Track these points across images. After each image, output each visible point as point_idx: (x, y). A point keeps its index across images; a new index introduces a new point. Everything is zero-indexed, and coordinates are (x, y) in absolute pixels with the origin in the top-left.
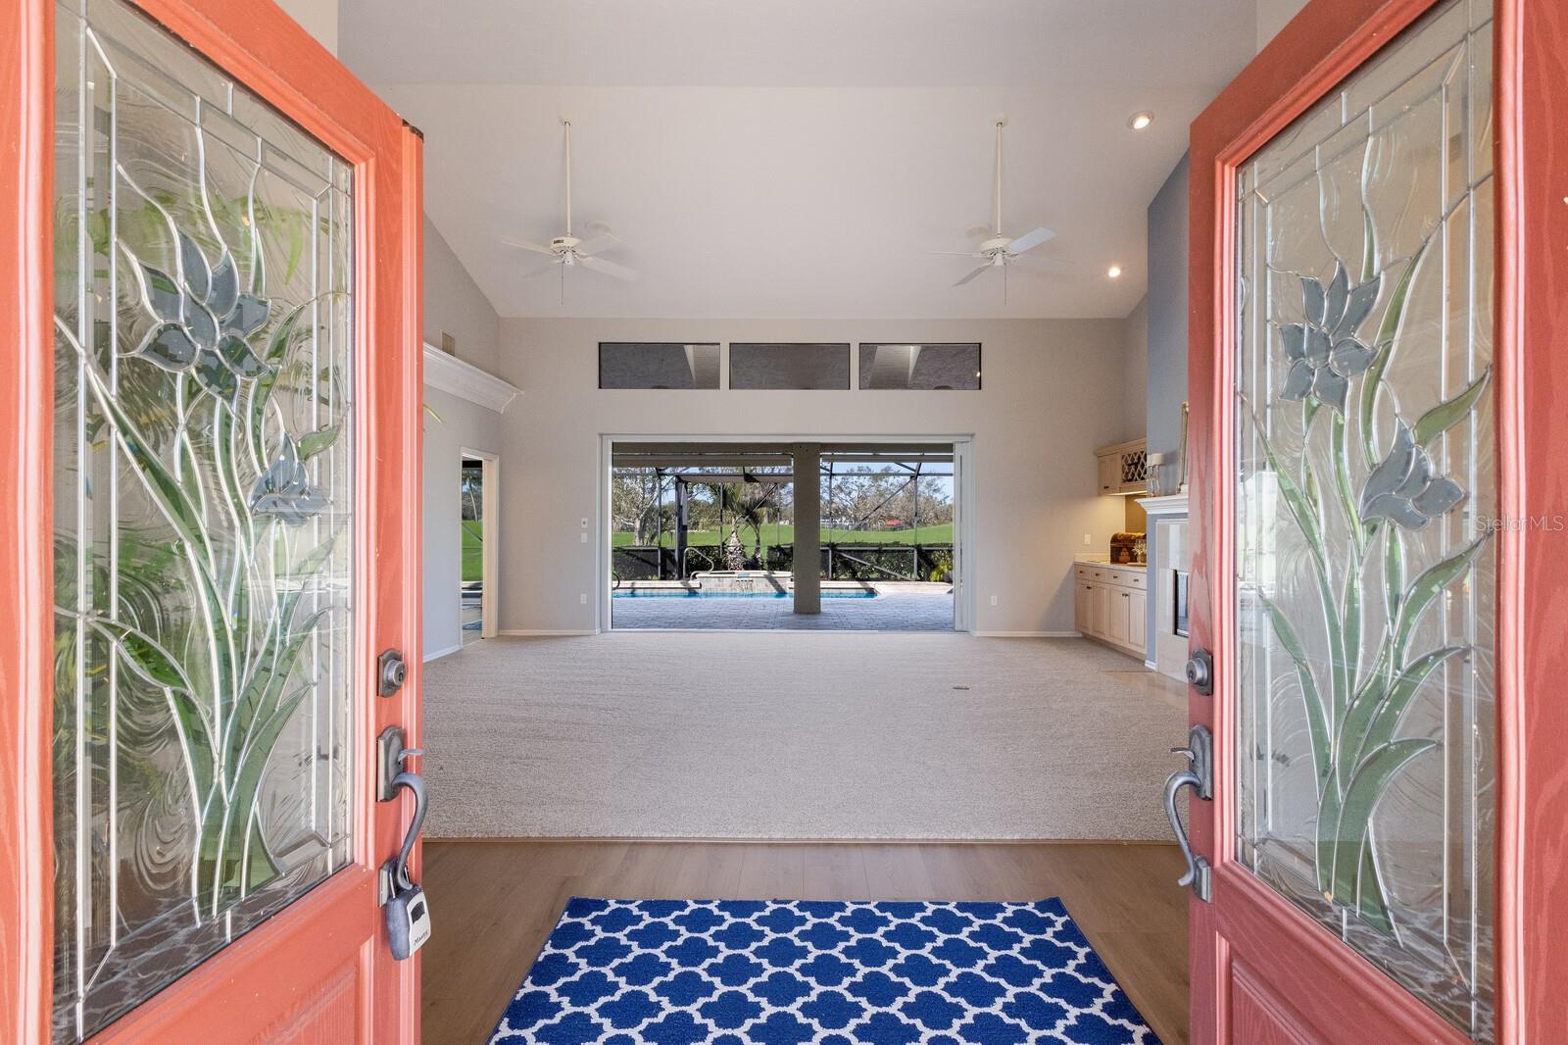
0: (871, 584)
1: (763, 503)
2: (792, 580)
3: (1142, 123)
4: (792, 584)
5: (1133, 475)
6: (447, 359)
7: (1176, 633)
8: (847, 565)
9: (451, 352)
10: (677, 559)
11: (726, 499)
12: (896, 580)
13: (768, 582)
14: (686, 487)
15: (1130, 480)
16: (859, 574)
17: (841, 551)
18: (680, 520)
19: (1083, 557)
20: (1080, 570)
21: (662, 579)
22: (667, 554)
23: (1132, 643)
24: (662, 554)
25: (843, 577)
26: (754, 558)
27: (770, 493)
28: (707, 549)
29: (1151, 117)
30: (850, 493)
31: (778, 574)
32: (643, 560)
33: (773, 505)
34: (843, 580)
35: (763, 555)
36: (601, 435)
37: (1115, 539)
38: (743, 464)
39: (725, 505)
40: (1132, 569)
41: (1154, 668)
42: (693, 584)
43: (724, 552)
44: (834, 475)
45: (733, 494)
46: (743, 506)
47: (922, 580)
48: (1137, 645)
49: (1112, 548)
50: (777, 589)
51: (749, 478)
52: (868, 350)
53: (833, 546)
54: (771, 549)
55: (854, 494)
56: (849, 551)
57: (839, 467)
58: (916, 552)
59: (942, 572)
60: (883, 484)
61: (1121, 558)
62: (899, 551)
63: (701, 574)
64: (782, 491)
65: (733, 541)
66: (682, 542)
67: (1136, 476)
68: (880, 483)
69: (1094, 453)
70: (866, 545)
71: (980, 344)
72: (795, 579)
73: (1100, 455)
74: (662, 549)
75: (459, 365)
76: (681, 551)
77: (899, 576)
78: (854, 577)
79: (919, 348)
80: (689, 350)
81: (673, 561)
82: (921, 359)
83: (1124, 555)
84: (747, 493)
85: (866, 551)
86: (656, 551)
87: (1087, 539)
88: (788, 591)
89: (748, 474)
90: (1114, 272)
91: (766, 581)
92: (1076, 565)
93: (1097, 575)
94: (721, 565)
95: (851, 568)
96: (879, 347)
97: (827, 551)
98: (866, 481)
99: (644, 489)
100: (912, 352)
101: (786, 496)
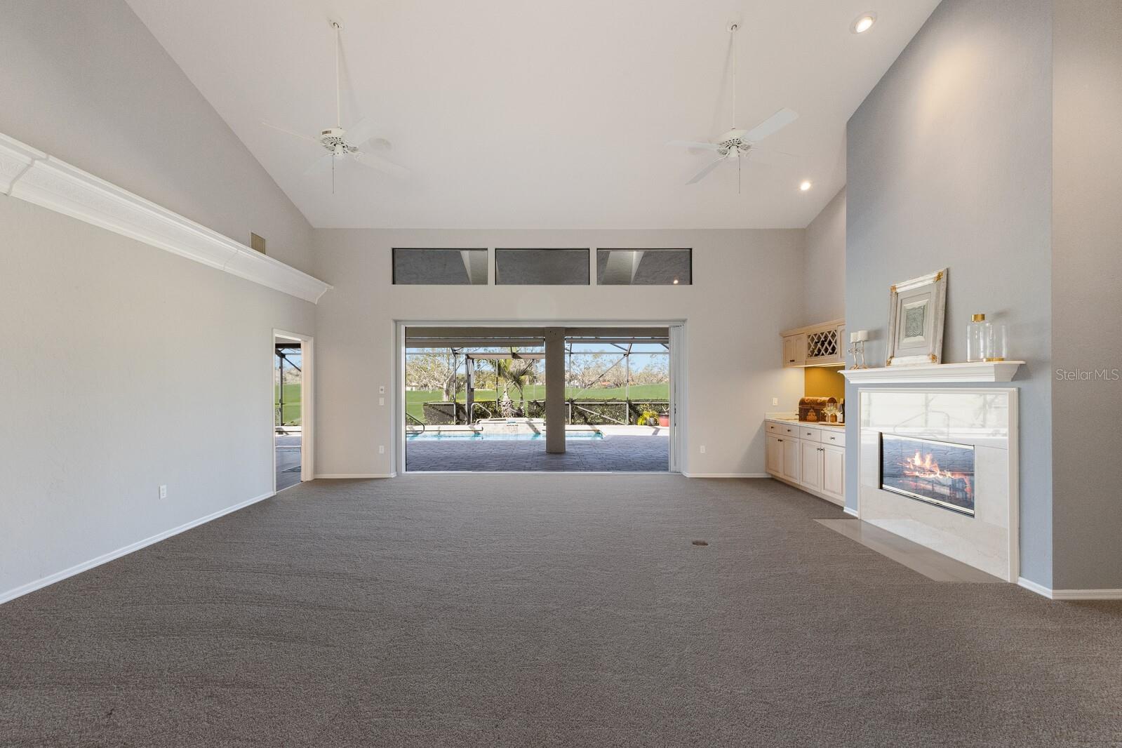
0: (598, 427)
1: (524, 373)
2: (544, 424)
3: (865, 25)
4: (545, 428)
5: (819, 351)
6: (258, 256)
7: (881, 488)
8: (581, 414)
9: (263, 251)
10: (467, 411)
11: (501, 370)
12: (614, 423)
13: (528, 427)
14: (473, 362)
15: (816, 355)
16: (589, 420)
17: (577, 405)
18: (469, 385)
19: (773, 416)
20: (770, 427)
21: (457, 424)
22: (460, 407)
23: (828, 490)
24: (456, 407)
25: (578, 421)
26: (520, 409)
27: (530, 365)
28: (488, 404)
29: (874, 18)
30: (579, 366)
31: (535, 420)
32: (443, 412)
33: (531, 374)
34: (579, 424)
35: (525, 407)
36: (396, 322)
37: (802, 403)
38: (511, 345)
39: (499, 374)
40: (822, 427)
41: (857, 516)
42: (477, 427)
43: (499, 405)
44: (572, 353)
45: (505, 366)
46: (512, 374)
47: (631, 423)
48: (834, 492)
49: (800, 408)
50: (535, 431)
51: (515, 356)
52: (603, 254)
53: (572, 401)
54: (530, 403)
55: (582, 367)
56: (583, 405)
57: (576, 347)
58: (627, 405)
59: (646, 419)
60: (600, 360)
61: (809, 418)
62: (616, 405)
63: (483, 421)
64: (538, 365)
65: (505, 398)
66: (471, 400)
67: (823, 351)
68: (598, 359)
69: (781, 334)
70: (593, 400)
71: (691, 249)
72: (548, 424)
73: (786, 337)
74: (457, 404)
75: (266, 260)
76: (469, 405)
77: (616, 421)
78: (586, 422)
79: (641, 253)
80: (465, 255)
81: (464, 413)
82: (643, 263)
83: (812, 415)
84: (514, 366)
85: (594, 405)
86: (453, 405)
87: (775, 401)
88: (542, 432)
89: (514, 353)
90: (805, 186)
91: (527, 426)
92: (766, 422)
93: (789, 431)
94: (497, 414)
95: (584, 415)
96: (612, 253)
97: (568, 405)
98: (589, 358)
99: (449, 364)
100: (635, 257)
101: (540, 368)
